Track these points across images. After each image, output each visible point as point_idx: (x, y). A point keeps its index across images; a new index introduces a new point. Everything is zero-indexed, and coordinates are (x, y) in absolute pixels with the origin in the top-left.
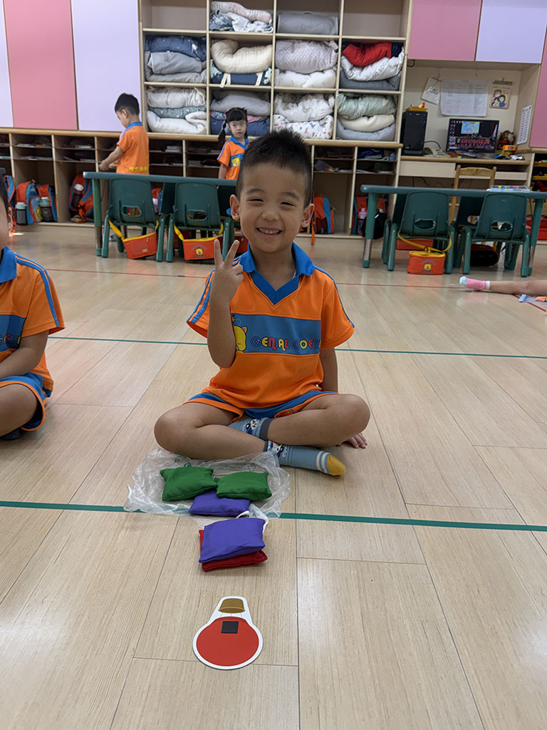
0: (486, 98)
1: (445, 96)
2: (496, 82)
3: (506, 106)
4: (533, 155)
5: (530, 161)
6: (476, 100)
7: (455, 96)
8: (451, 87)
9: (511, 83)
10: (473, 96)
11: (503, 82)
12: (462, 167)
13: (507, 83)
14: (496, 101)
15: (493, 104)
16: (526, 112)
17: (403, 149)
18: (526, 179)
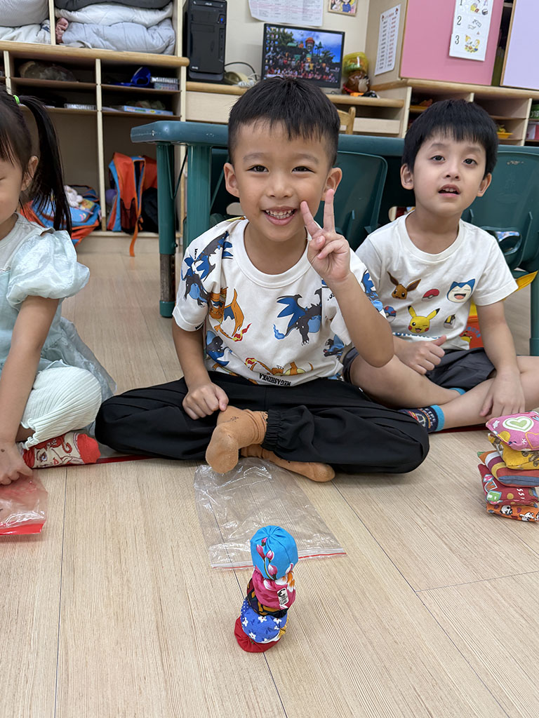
3: (353, 11)
16: (389, 20)
17: (188, 69)
18: (398, 132)
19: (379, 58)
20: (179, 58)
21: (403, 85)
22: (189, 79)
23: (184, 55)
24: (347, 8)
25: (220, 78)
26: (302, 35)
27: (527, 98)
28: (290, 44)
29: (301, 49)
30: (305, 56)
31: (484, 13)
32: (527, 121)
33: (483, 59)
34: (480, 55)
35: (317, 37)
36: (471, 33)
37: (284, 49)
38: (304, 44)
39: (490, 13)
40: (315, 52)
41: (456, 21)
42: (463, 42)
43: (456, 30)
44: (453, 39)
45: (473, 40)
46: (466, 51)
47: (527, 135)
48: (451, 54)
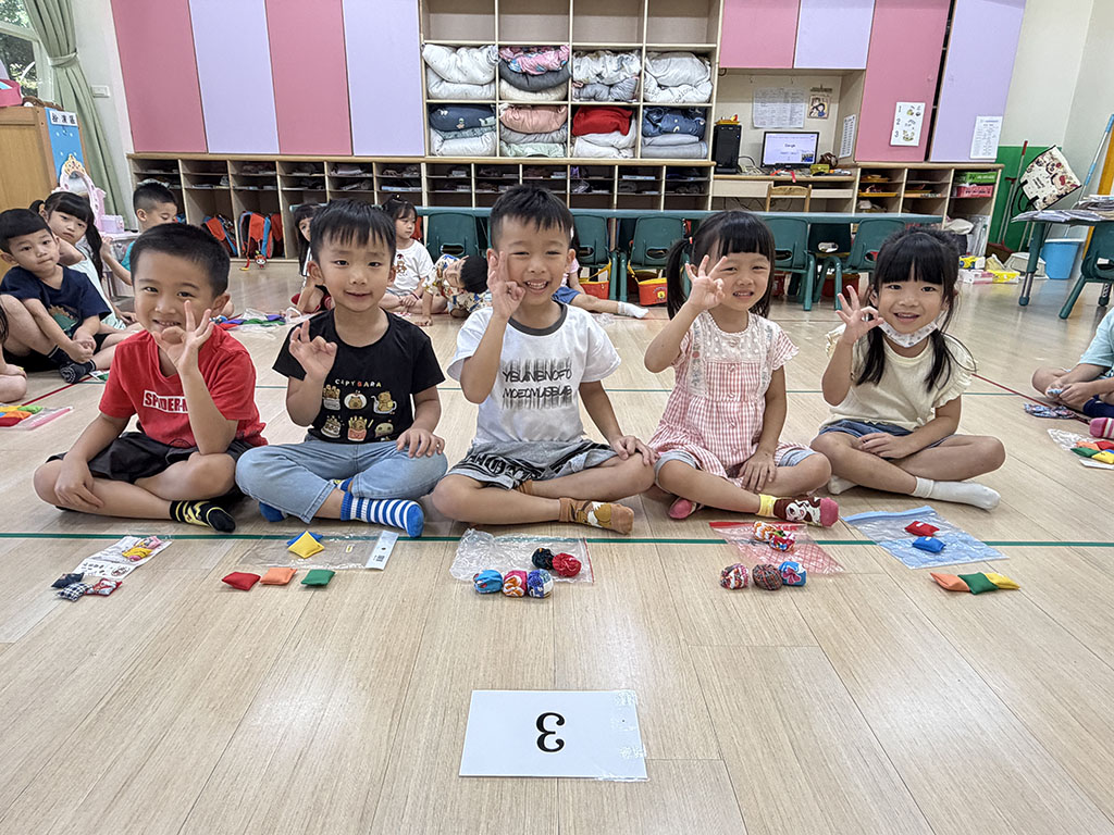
0: (804, 108)
1: (758, 106)
2: (814, 90)
3: (826, 116)
4: (859, 170)
5: (856, 177)
6: (792, 111)
7: (770, 106)
8: (764, 97)
9: (831, 90)
10: (789, 106)
11: (821, 90)
13: (826, 90)
14: (815, 110)
15: (811, 113)
16: (849, 123)
17: (716, 167)
18: (850, 196)
19: (842, 147)
20: (709, 161)
21: (856, 167)
22: (715, 173)
23: (713, 160)
24: (821, 114)
25: (734, 170)
27: (950, 169)
31: (917, 115)
32: (950, 185)
33: (917, 145)
34: (915, 142)
36: (906, 128)
39: (922, 116)
41: (896, 122)
42: (901, 134)
43: (896, 128)
44: (894, 133)
45: (909, 133)
46: (903, 141)
47: (951, 194)
48: (892, 143)
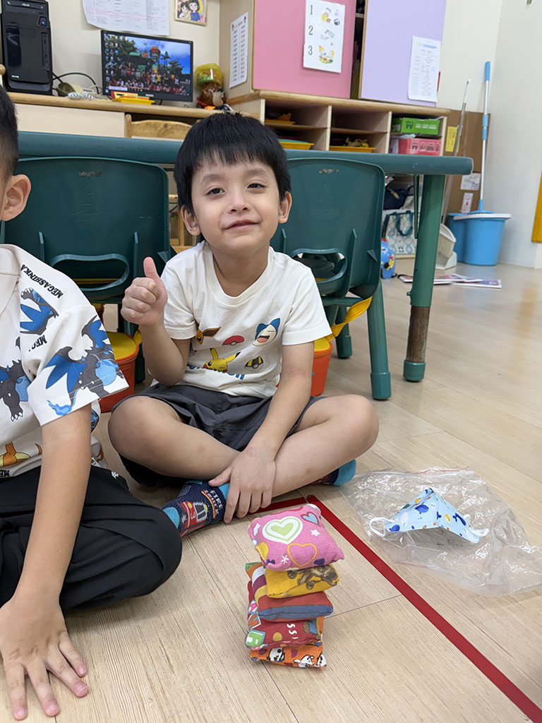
3: (202, 21)
4: (263, 102)
5: (259, 114)
6: (149, 6)
12: (133, 120)
14: (184, 9)
15: (179, 13)
16: (239, 29)
17: (7, 78)
19: (232, 70)
21: (256, 96)
24: (196, 17)
25: (47, 88)
26: (145, 44)
27: (387, 112)
28: (132, 54)
29: (145, 59)
30: (151, 67)
31: (336, 23)
32: (388, 136)
33: (339, 71)
34: (336, 67)
35: (163, 46)
36: (324, 42)
37: (126, 58)
38: (148, 54)
39: (343, 23)
40: (162, 62)
41: (307, 31)
42: (316, 53)
43: (309, 40)
44: (306, 50)
45: (327, 51)
46: (320, 62)
47: (391, 150)
48: (305, 65)
